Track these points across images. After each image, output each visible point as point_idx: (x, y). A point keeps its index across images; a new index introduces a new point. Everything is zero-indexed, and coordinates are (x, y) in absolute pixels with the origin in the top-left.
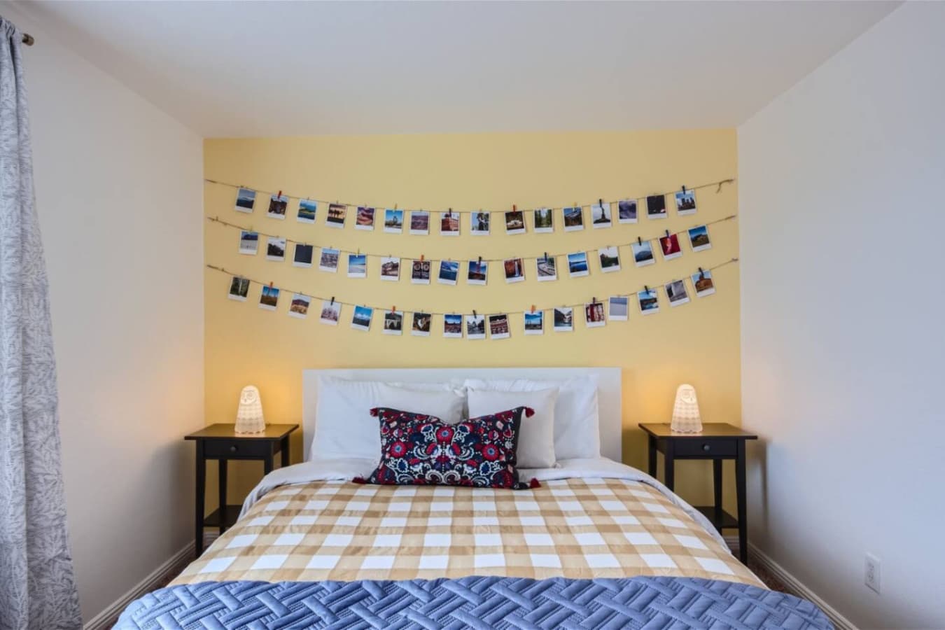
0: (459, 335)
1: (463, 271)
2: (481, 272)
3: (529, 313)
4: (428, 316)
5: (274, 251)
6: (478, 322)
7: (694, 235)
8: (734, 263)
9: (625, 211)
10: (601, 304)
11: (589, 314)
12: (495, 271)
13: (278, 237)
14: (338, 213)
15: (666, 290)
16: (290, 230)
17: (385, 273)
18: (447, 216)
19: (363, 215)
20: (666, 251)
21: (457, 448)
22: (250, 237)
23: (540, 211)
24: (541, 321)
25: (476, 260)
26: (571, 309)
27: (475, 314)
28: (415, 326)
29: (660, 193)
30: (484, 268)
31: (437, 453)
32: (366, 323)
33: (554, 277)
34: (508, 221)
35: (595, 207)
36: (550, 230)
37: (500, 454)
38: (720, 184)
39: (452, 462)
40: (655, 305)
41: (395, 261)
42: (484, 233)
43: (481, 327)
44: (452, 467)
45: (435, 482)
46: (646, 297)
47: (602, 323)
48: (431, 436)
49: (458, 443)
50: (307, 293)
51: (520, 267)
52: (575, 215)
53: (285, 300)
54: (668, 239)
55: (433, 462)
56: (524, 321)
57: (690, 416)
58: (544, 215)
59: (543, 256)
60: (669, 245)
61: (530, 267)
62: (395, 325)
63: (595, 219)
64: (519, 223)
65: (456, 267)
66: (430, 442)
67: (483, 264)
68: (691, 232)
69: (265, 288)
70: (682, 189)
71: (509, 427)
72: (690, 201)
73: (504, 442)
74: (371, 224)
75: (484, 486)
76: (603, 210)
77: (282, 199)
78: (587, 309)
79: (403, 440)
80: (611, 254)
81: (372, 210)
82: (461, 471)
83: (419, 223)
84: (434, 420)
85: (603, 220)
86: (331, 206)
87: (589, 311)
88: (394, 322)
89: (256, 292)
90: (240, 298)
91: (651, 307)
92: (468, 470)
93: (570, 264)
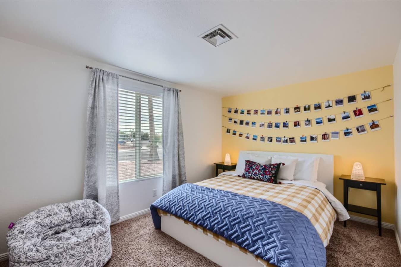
0: (280, 143)
1: (282, 125)
2: (287, 125)
3: (302, 137)
4: (272, 138)
5: (235, 122)
6: (286, 139)
7: (369, 109)
8: (391, 118)
9: (338, 102)
10: (328, 134)
11: (323, 137)
12: (291, 125)
13: (236, 119)
14: (249, 112)
15: (356, 129)
16: (239, 117)
17: (260, 126)
18: (277, 110)
19: (255, 112)
20: (356, 115)
21: (259, 171)
22: (230, 119)
23: (306, 106)
24: (306, 139)
25: (285, 122)
26: (316, 136)
27: (285, 137)
28: (268, 140)
29: (353, 95)
30: (288, 124)
31: (255, 172)
32: (255, 139)
33: (310, 126)
34: (295, 110)
35: (326, 103)
36: (309, 111)
37: (270, 174)
38: (384, 88)
39: (258, 174)
40: (351, 134)
41: (263, 123)
42: (288, 114)
43: (286, 141)
44: (257, 175)
45: (254, 179)
46: (347, 131)
47: (328, 140)
48: (254, 167)
49: (260, 170)
50: (242, 132)
51: (299, 123)
52: (318, 106)
53: (238, 134)
54: (357, 111)
55: (254, 173)
56: (300, 139)
57: (360, 174)
58: (307, 107)
59: (307, 120)
60: (358, 113)
61: (302, 123)
62: (263, 140)
63: (326, 106)
64: (299, 110)
65: (279, 124)
66: (254, 169)
67: (287, 123)
68: (368, 107)
69: (234, 131)
70: (364, 92)
71: (275, 167)
72: (368, 96)
73: (272, 171)
74: (257, 114)
75: (265, 181)
76: (329, 103)
77: (237, 110)
78: (322, 136)
79: (248, 168)
80: (332, 117)
81: (257, 111)
82: (259, 176)
83: (269, 113)
84: (257, 164)
85: (329, 106)
86: (248, 110)
87: (323, 136)
88: (263, 139)
89: (232, 132)
90: (228, 133)
91: (349, 135)
92: (261, 177)
93: (316, 121)
